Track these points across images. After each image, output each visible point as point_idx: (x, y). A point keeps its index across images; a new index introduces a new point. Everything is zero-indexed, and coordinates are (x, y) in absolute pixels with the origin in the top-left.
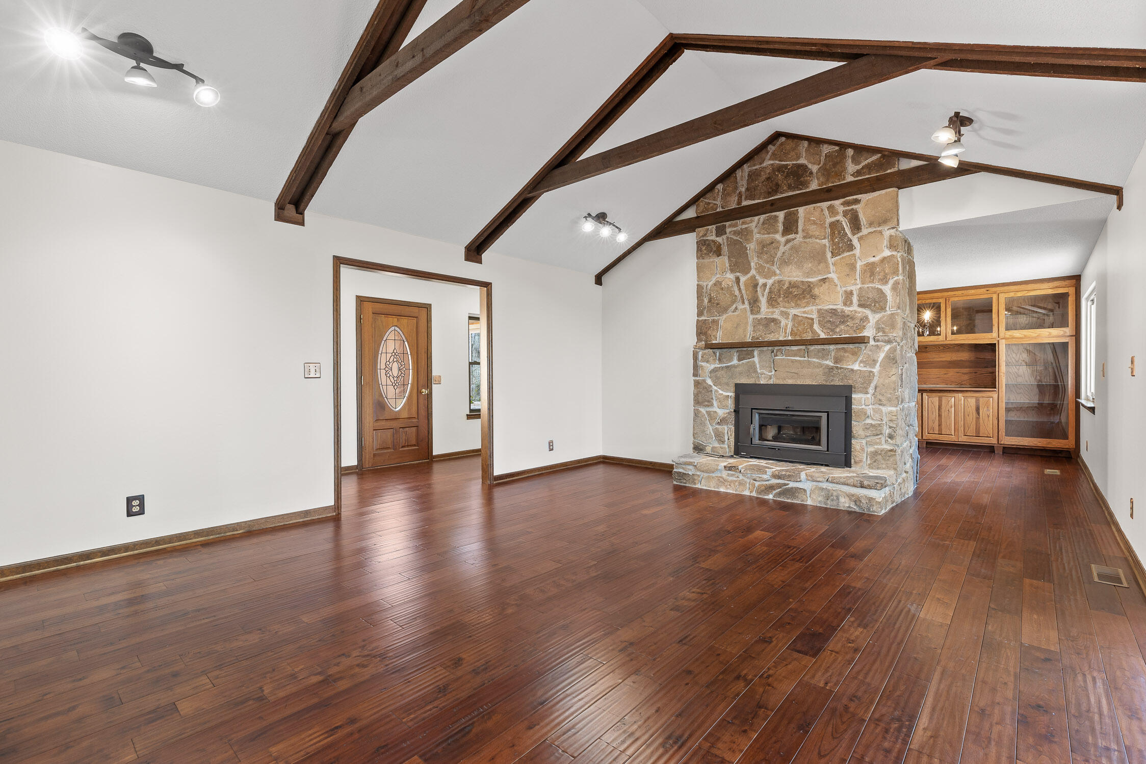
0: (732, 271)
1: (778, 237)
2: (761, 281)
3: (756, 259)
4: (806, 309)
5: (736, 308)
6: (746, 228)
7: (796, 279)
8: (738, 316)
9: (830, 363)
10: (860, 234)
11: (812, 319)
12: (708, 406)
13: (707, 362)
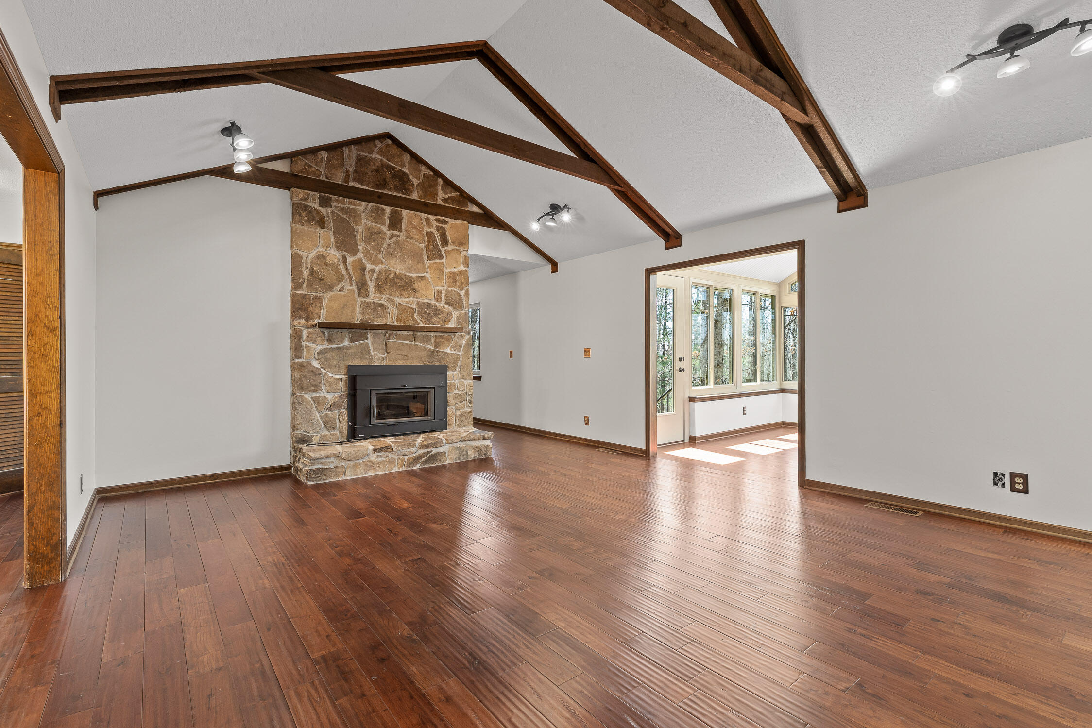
0: (338, 248)
1: (384, 229)
2: (369, 266)
3: (363, 243)
4: (408, 299)
5: (343, 288)
6: (354, 210)
7: (400, 271)
8: (345, 296)
9: (430, 347)
10: (446, 248)
11: (413, 309)
12: (315, 391)
13: (314, 342)
